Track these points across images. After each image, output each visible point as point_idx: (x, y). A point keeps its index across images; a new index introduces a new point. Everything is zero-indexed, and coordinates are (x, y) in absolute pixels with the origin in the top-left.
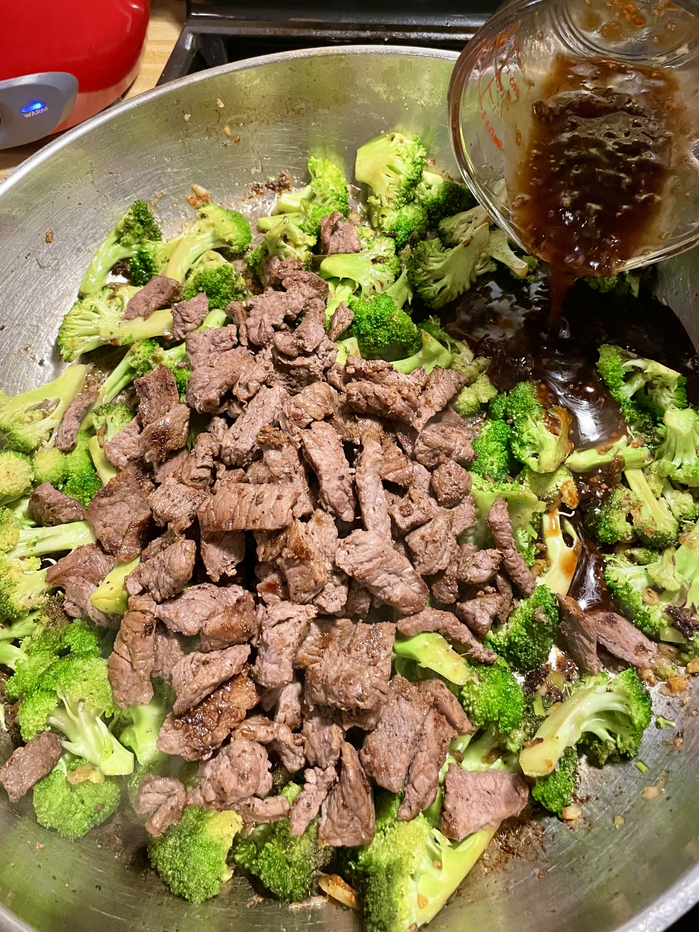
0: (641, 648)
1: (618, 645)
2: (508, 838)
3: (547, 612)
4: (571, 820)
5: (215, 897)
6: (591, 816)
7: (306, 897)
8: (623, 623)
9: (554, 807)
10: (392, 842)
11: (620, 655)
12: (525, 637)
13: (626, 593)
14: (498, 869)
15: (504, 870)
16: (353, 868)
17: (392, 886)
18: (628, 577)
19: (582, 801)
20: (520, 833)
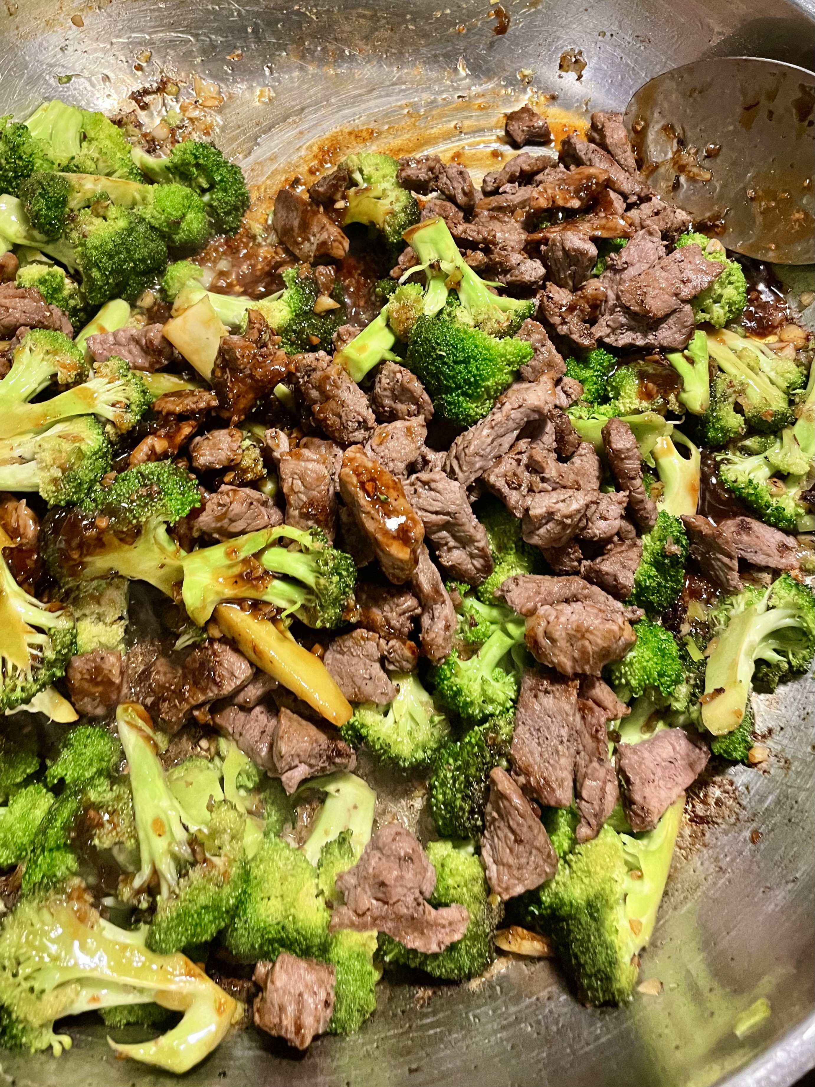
0: (784, 548)
1: (760, 552)
2: (694, 806)
3: (677, 541)
4: (760, 762)
5: (372, 1014)
6: (783, 750)
7: (486, 966)
8: (756, 525)
9: (737, 755)
10: (583, 871)
11: (763, 563)
12: (656, 577)
13: (751, 491)
14: (698, 846)
15: (705, 845)
16: (537, 912)
17: (602, 925)
18: (747, 473)
19: (764, 737)
20: (705, 796)
